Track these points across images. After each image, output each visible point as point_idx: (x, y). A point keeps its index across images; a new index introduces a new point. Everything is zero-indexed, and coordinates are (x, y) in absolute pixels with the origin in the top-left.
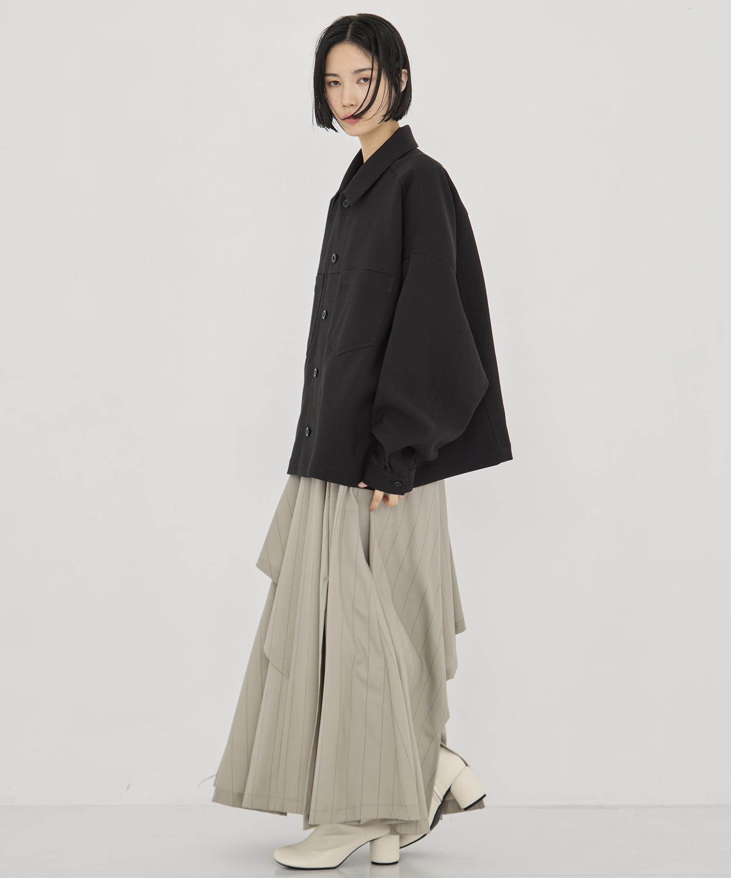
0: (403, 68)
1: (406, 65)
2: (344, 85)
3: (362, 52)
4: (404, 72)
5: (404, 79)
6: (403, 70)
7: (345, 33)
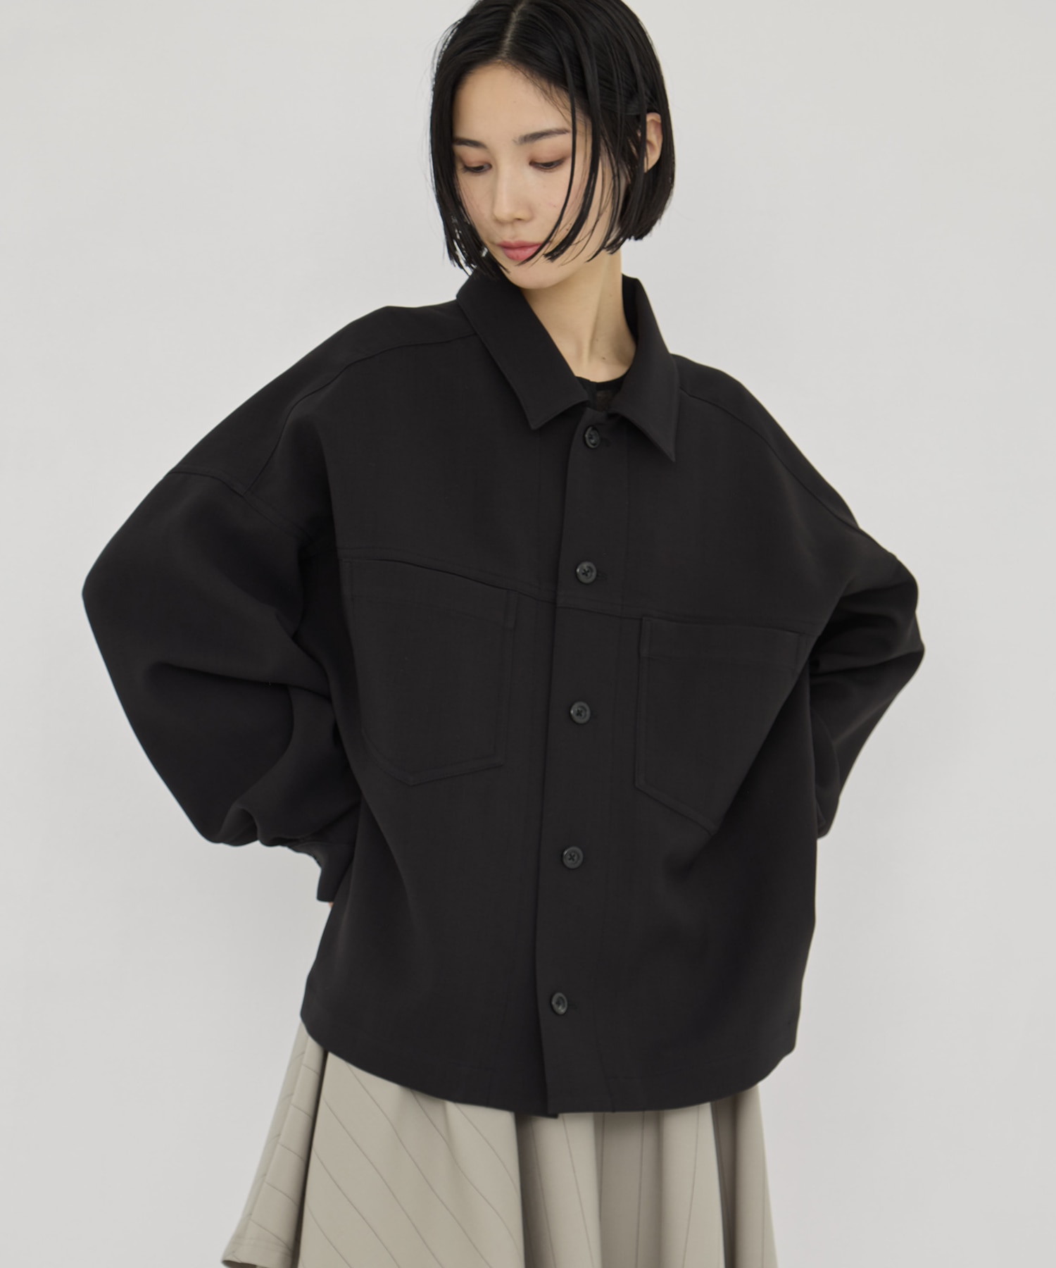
0: (650, 111)
1: (658, 101)
2: (497, 170)
3: (538, 90)
4: (653, 121)
5: (654, 136)
6: (652, 118)
7: (500, 36)
